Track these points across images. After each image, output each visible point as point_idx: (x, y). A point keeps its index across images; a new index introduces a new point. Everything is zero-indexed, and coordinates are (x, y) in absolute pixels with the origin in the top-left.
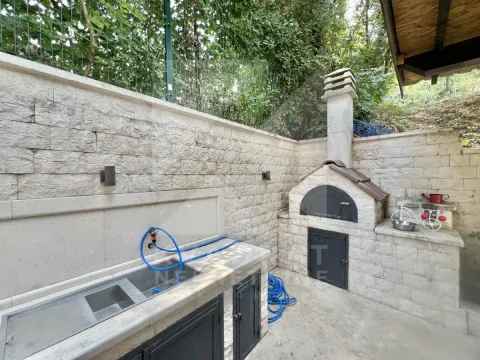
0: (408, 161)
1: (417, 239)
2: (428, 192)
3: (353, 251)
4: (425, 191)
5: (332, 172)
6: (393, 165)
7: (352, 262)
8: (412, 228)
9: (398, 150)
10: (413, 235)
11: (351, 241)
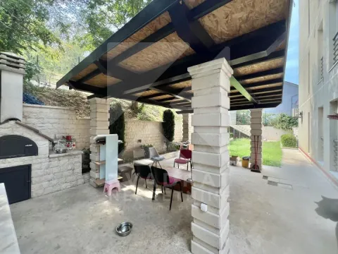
0: (57, 121)
1: (69, 155)
2: (65, 135)
3: (34, 173)
4: (64, 135)
5: (18, 126)
6: (49, 122)
7: (34, 180)
8: (65, 151)
9: (52, 115)
10: (67, 154)
11: (33, 167)
